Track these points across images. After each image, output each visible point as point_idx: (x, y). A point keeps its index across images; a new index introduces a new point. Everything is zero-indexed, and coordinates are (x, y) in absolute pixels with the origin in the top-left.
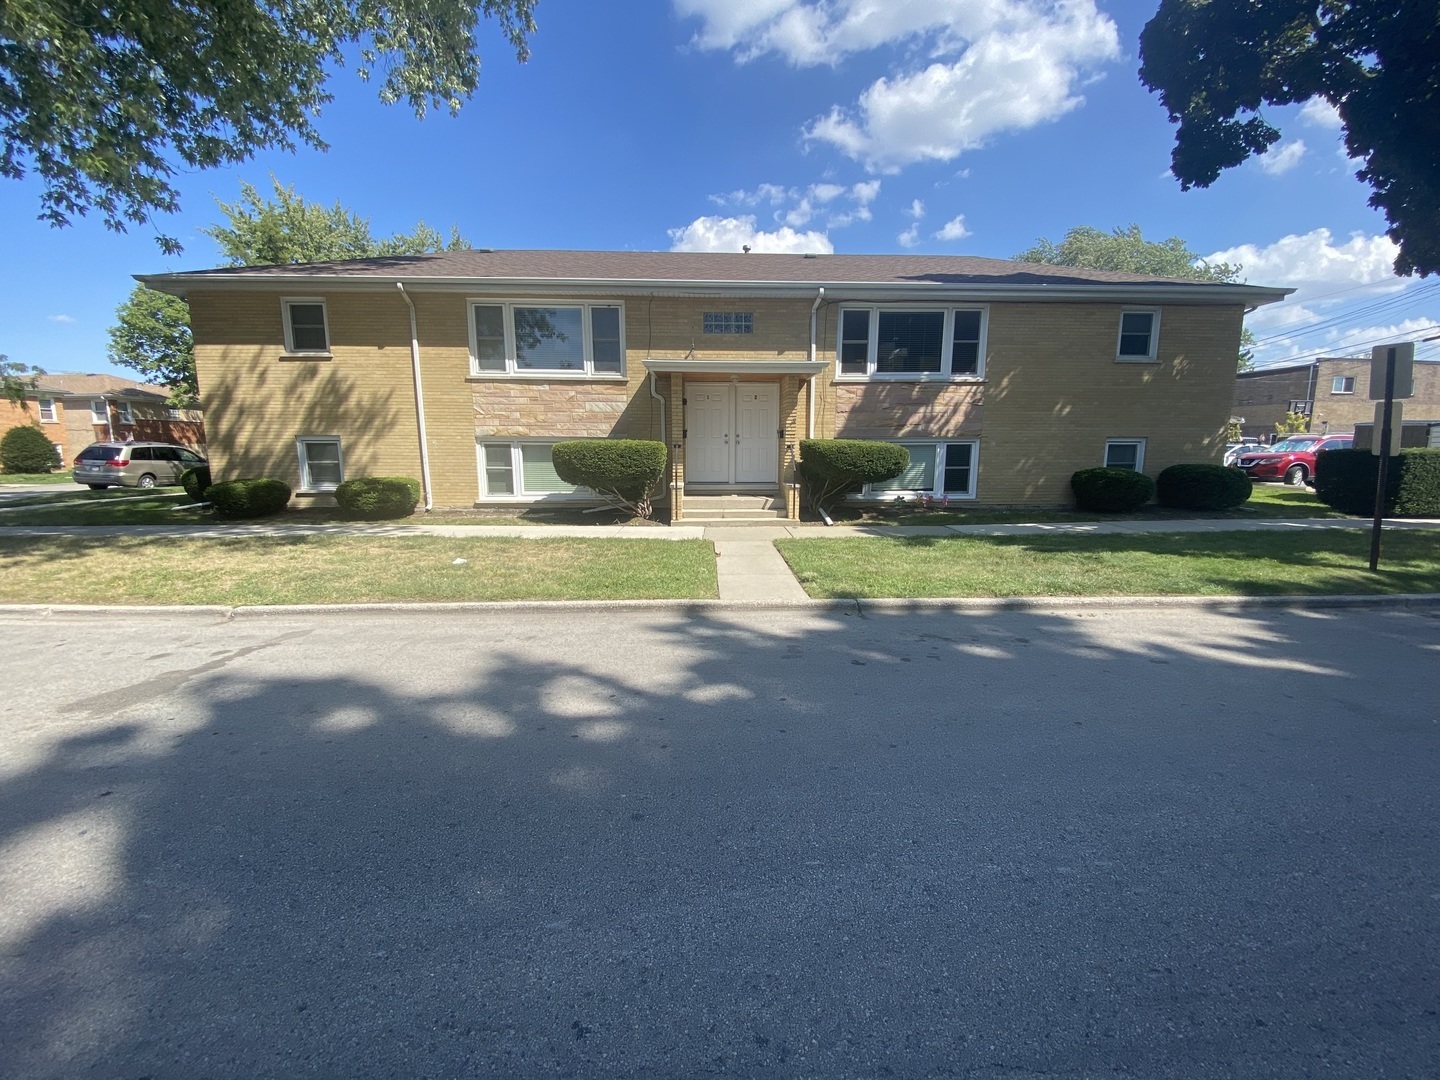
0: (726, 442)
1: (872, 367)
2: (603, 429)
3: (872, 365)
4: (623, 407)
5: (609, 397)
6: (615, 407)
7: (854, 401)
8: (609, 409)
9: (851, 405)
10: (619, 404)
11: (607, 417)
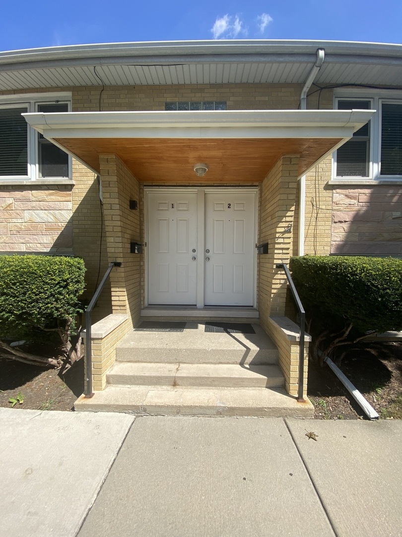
0: (194, 258)
1: (375, 168)
2: (46, 242)
3: (376, 165)
4: (68, 216)
5: (51, 204)
6: (58, 216)
7: (356, 208)
8: (51, 219)
9: (352, 214)
10: (63, 212)
11: (50, 229)
